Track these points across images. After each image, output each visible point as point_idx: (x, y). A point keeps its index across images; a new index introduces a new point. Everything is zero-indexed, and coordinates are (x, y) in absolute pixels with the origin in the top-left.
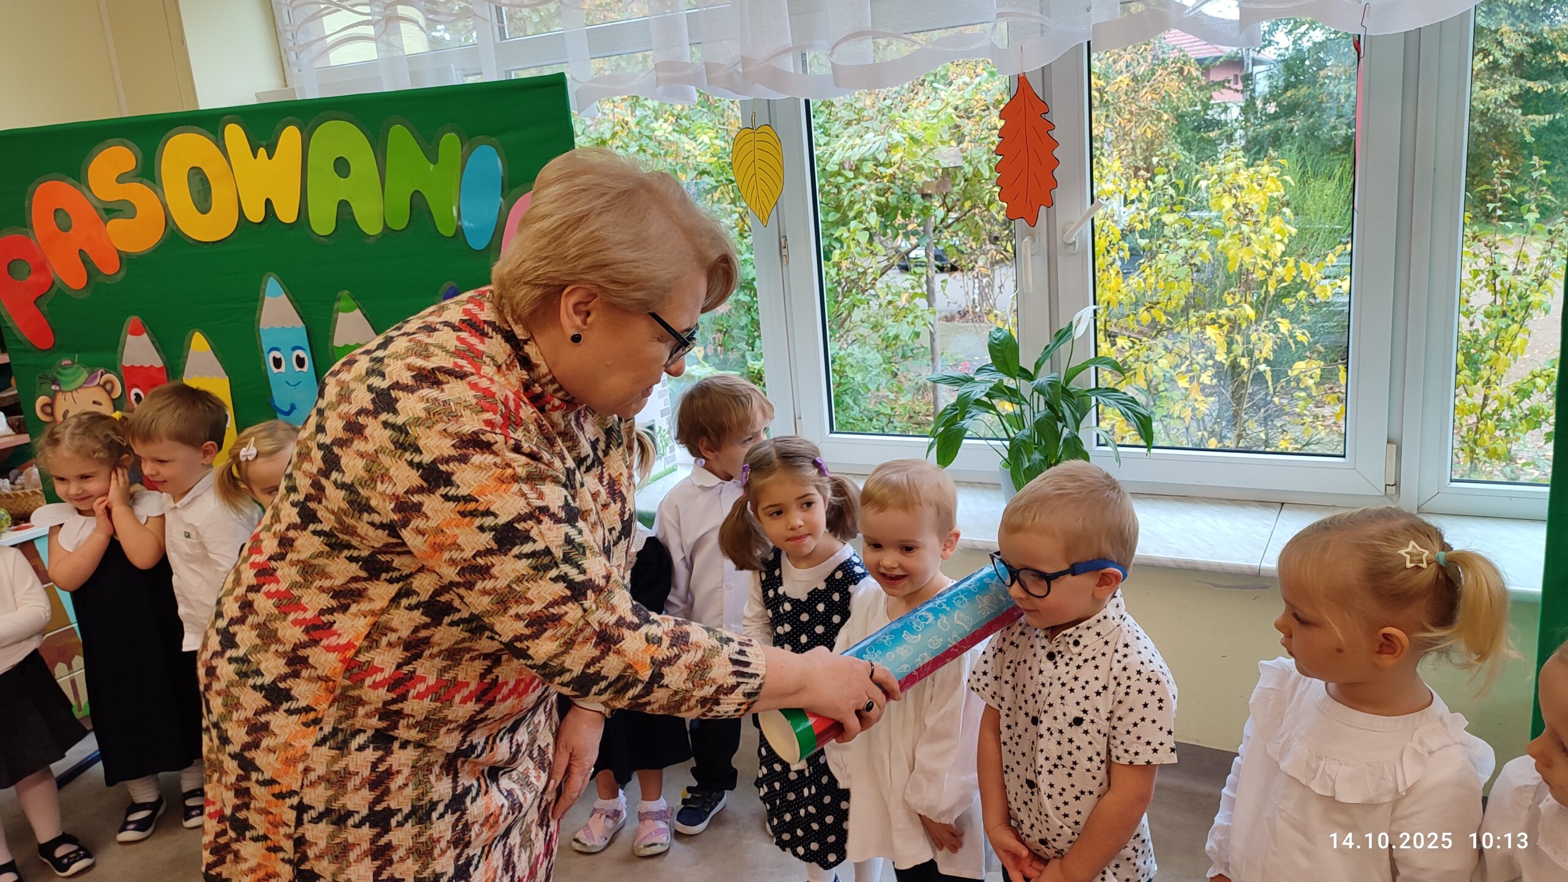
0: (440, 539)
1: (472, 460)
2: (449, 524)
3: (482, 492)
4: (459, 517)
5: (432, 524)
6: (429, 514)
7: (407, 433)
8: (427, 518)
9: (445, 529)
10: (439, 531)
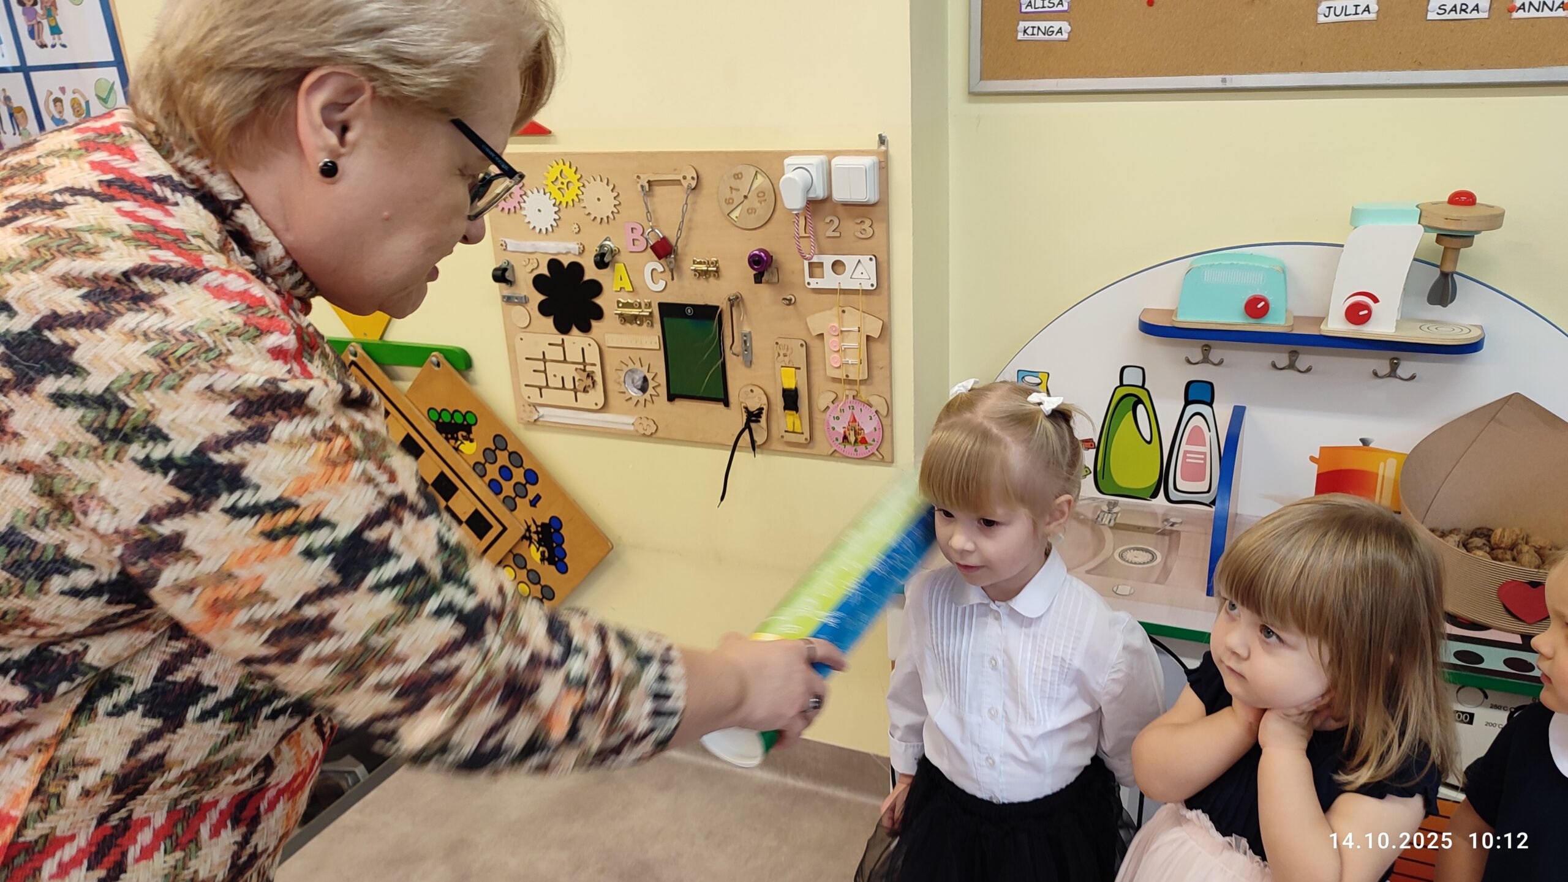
0: (227, 590)
1: (276, 434)
2: (243, 560)
3: (303, 489)
4: (263, 542)
5: (209, 566)
6: (200, 549)
7: (123, 408)
8: (197, 558)
9: (236, 571)
10: (224, 575)
